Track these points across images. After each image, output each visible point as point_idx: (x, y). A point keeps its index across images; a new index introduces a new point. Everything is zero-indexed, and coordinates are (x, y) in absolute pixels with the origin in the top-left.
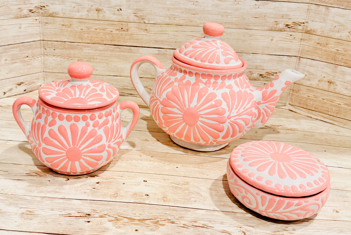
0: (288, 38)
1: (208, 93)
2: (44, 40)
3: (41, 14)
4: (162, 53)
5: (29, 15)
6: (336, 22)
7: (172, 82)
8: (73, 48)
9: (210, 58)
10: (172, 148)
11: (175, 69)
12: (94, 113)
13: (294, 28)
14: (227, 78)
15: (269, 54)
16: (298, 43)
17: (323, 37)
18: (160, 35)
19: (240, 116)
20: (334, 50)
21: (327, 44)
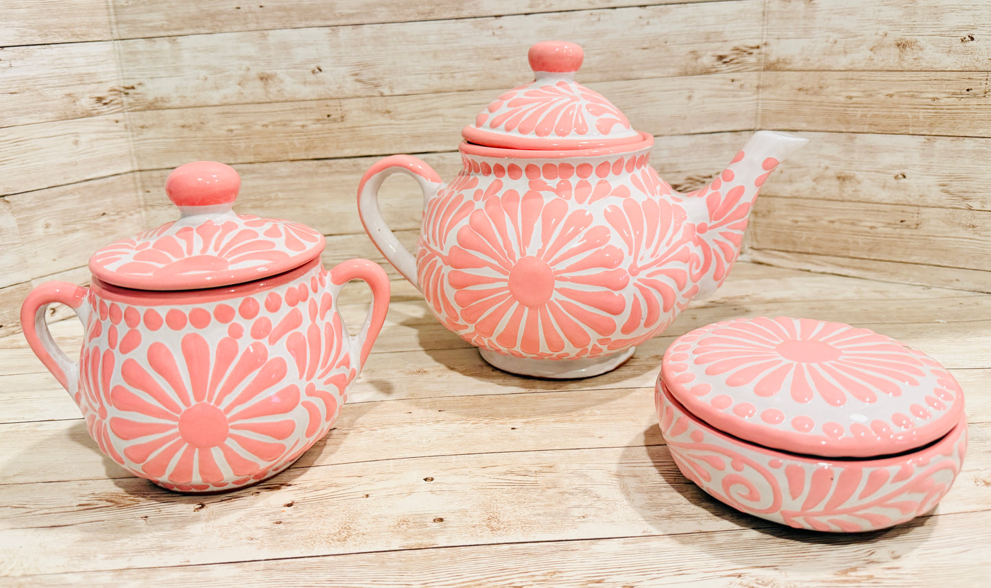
0: (727, 87)
1: (569, 213)
2: (142, 169)
3: (128, 107)
5: (96, 112)
6: (834, 30)
9: (558, 124)
10: (492, 382)
11: (470, 171)
12: (252, 296)
13: (738, 63)
14: (611, 171)
15: (688, 132)
16: (751, 98)
17: (811, 73)
18: (426, 120)
19: (662, 264)
20: (842, 99)
21: (821, 88)
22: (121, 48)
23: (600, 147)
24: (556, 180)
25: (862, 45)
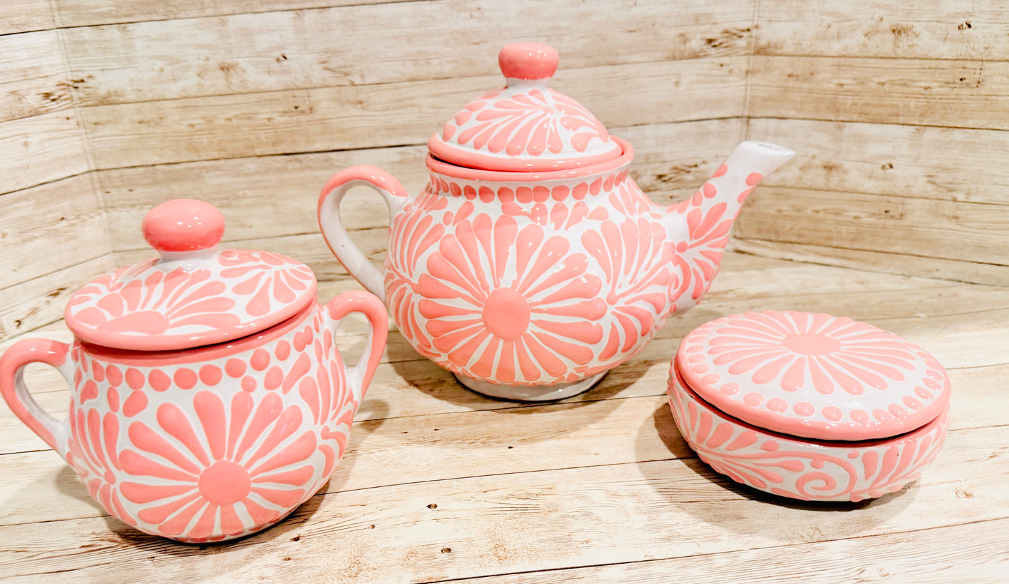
0: (715, 72)
1: (545, 240)
2: (99, 168)
3: (79, 102)
4: (411, 156)
5: (44, 109)
6: (828, 14)
7: (438, 227)
8: (177, 179)
9: (530, 142)
11: (439, 190)
13: (727, 47)
14: (588, 192)
15: (674, 120)
16: (740, 84)
17: (802, 59)
18: (401, 111)
19: (639, 291)
20: (833, 86)
21: (812, 74)
22: (66, 37)
23: (576, 167)
24: (531, 203)
25: (856, 30)
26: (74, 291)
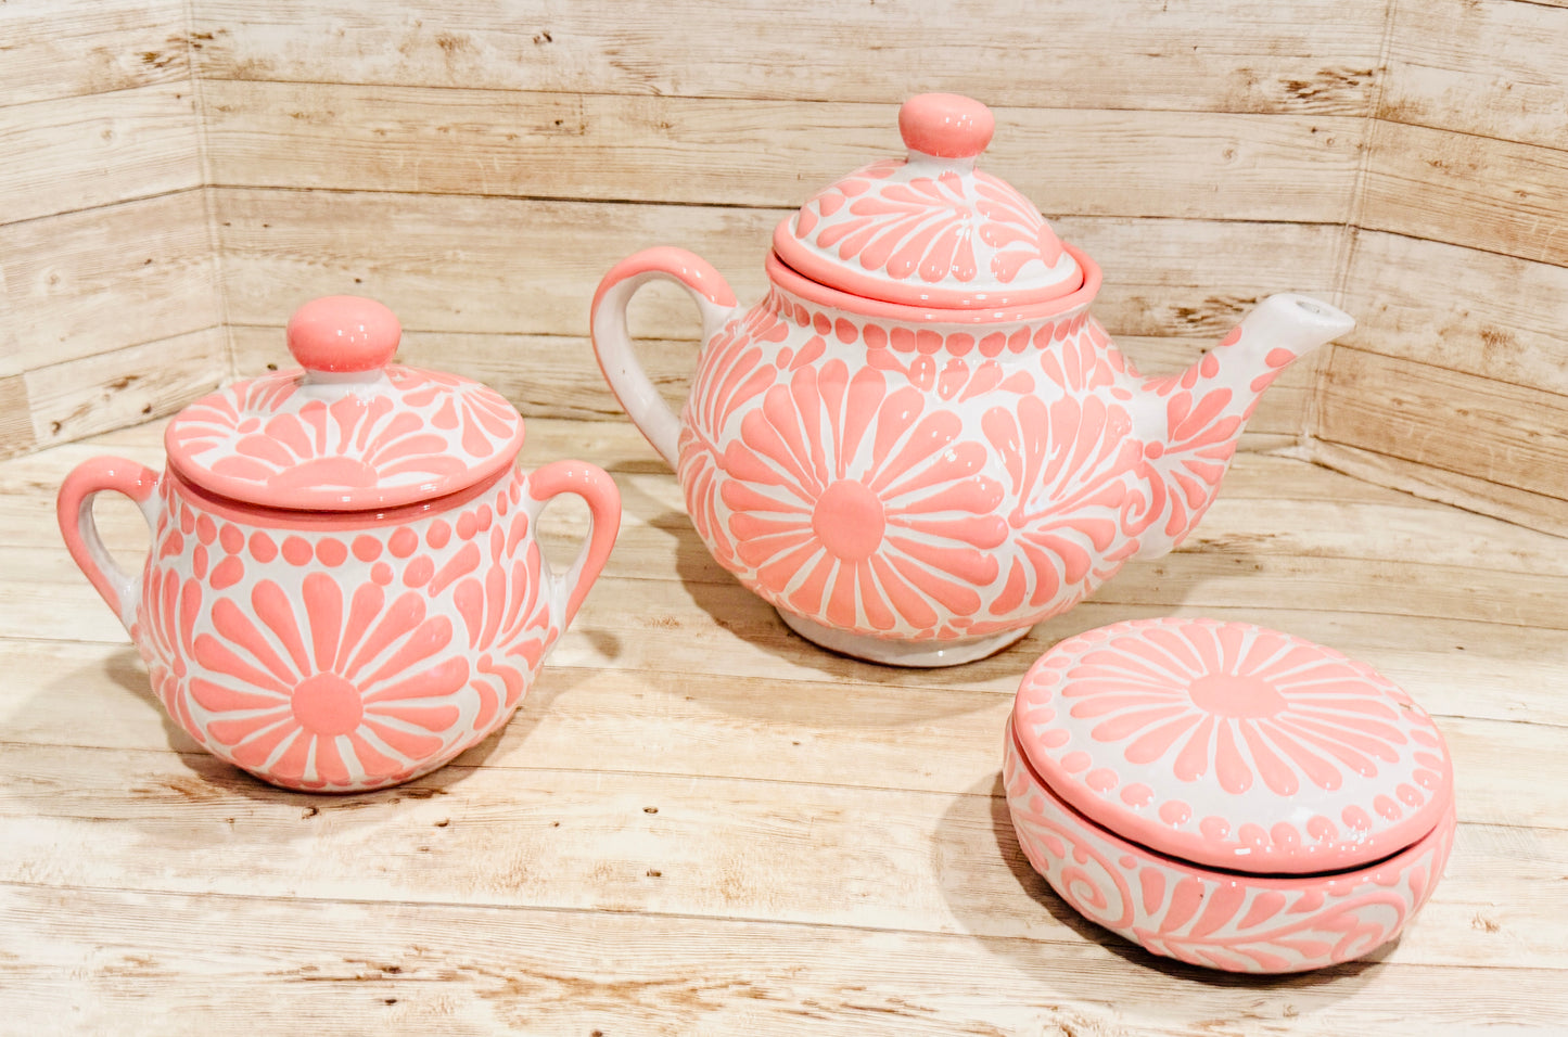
0: (1300, 142)
1: (924, 414)
2: (218, 183)
4: (745, 225)
5: (143, 78)
6: (1510, 66)
7: (767, 370)
8: (347, 218)
9: (927, 258)
10: (782, 656)
11: (779, 310)
12: (409, 526)
13: (1327, 99)
14: (1006, 346)
15: (1219, 217)
16: (1346, 166)
17: (1458, 137)
18: (731, 147)
19: (1069, 511)
20: (1507, 194)
21: (1474, 167)
24: (912, 354)
25: (1556, 101)
26: (152, 383)
